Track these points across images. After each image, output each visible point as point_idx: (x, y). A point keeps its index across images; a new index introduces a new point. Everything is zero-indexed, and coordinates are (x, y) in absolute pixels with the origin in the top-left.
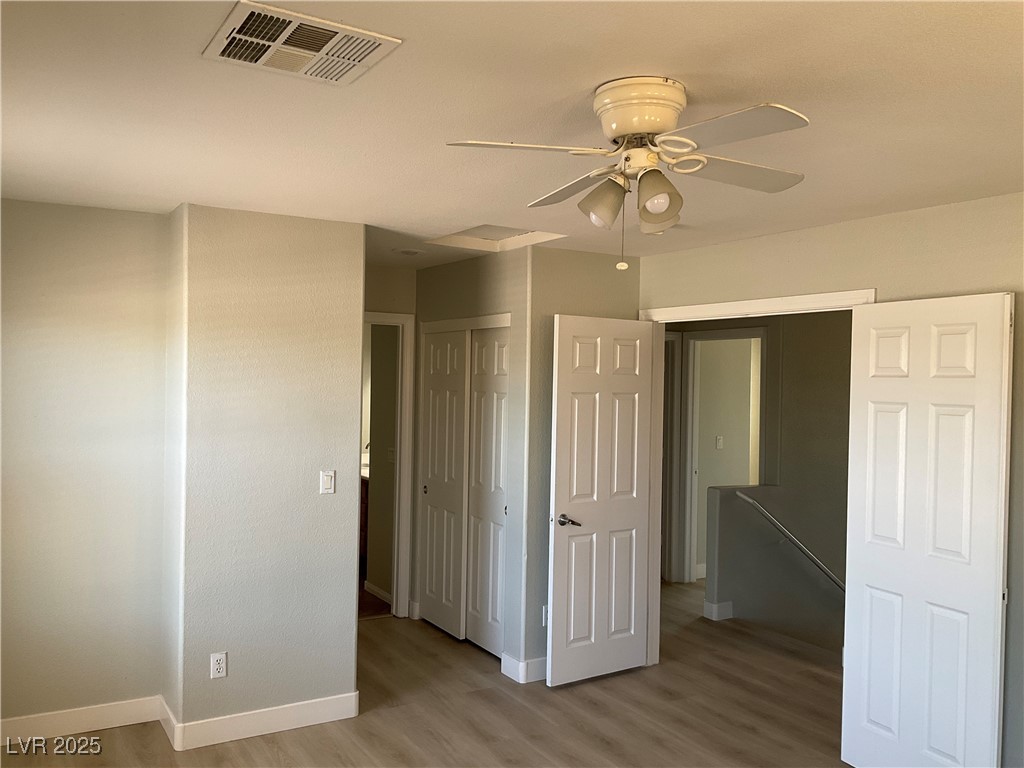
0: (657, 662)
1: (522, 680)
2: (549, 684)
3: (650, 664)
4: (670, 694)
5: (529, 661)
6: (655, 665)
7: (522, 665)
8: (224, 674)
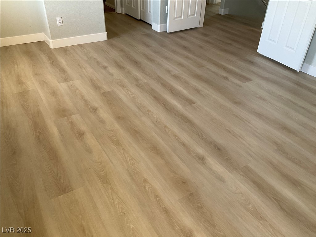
0: (202, 26)
1: (159, 31)
2: (168, 32)
3: (200, 27)
4: (205, 35)
5: (161, 25)
6: (201, 27)
7: (159, 26)
8: (62, 24)
